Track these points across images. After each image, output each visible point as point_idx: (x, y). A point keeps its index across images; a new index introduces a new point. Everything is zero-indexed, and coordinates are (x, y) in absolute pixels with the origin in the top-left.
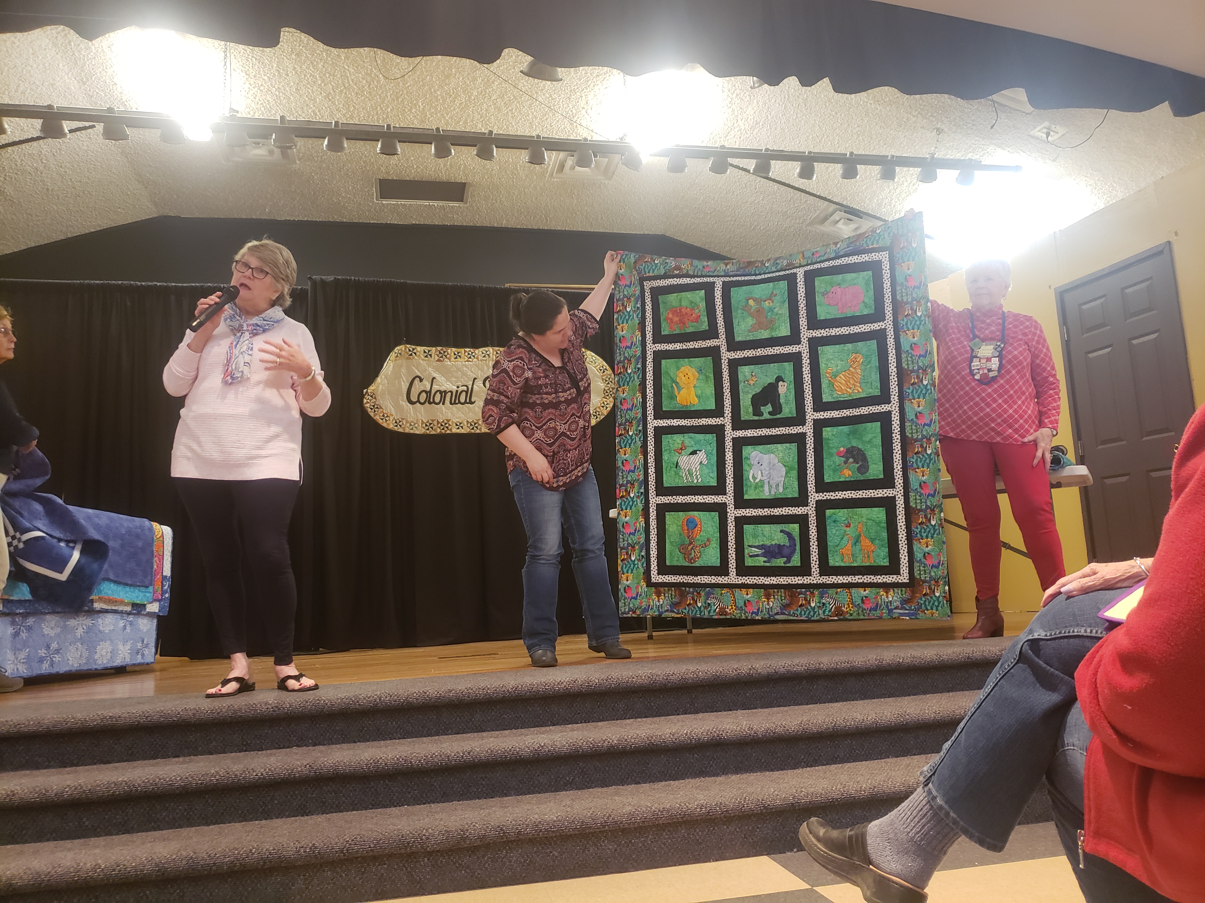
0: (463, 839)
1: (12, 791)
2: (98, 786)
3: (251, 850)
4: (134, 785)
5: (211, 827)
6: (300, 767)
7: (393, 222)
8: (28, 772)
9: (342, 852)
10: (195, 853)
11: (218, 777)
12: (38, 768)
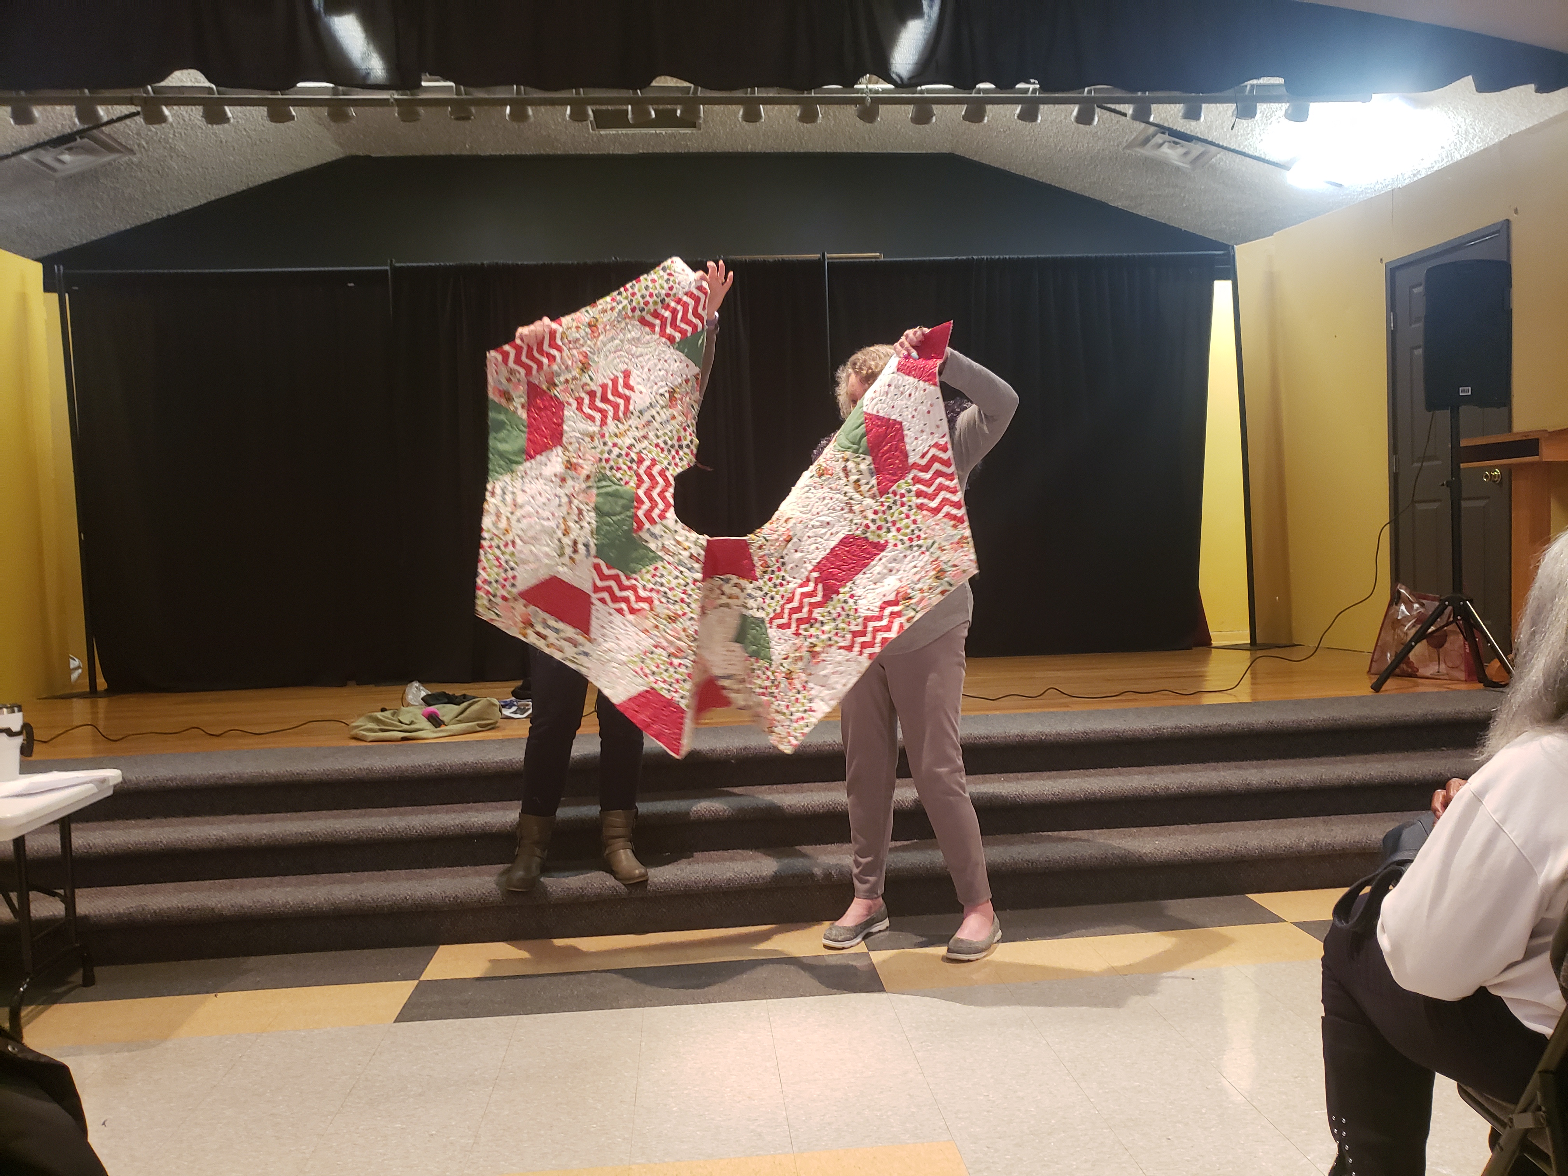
0: (583, 896)
1: (220, 837)
2: (289, 835)
3: (406, 897)
4: (316, 836)
5: (382, 873)
6: (453, 826)
7: (616, 152)
8: (234, 817)
9: (479, 901)
10: (361, 896)
11: (384, 833)
12: (243, 814)
